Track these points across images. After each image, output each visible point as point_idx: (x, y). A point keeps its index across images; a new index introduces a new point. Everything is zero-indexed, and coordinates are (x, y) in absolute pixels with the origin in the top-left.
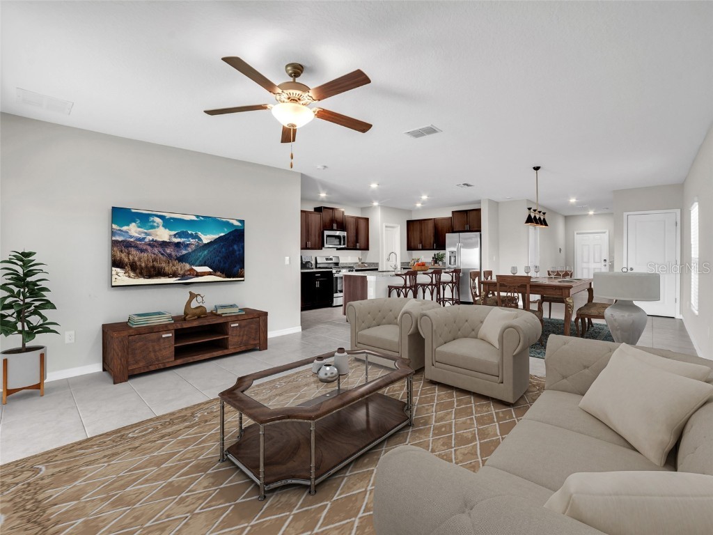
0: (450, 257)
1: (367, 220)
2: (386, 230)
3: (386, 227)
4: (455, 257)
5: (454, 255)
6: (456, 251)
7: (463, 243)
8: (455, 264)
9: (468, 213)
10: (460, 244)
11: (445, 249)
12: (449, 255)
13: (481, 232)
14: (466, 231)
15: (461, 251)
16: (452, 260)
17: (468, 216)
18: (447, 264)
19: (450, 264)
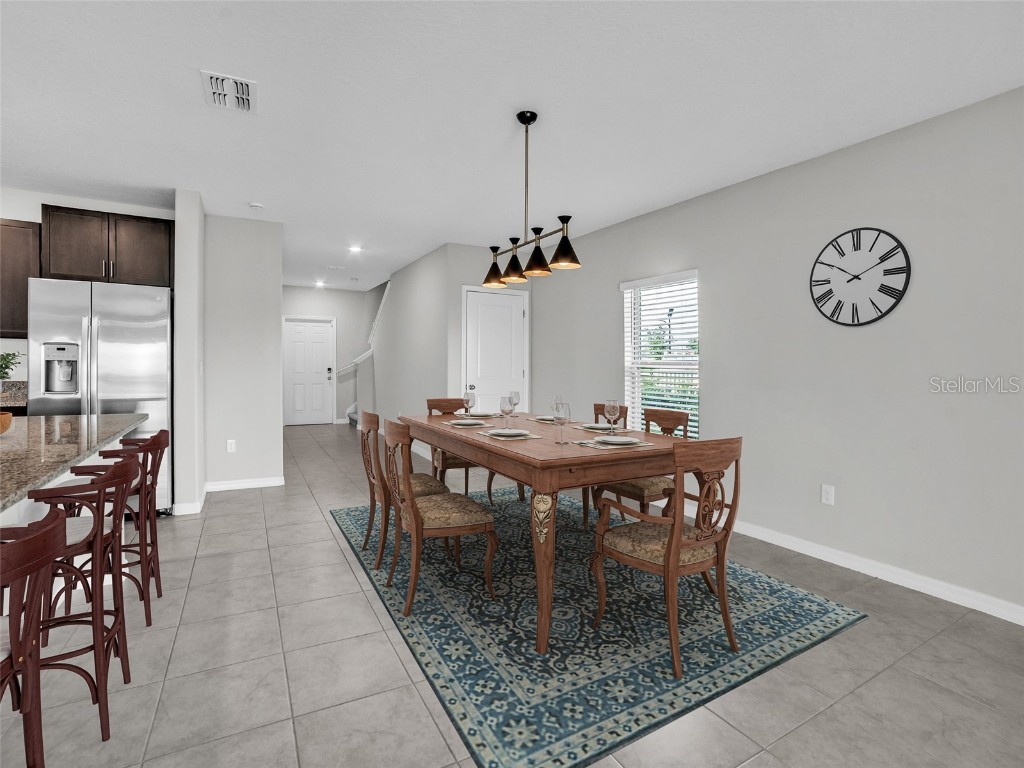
0: (49, 364)
4: (73, 364)
5: (66, 356)
6: (79, 343)
7: (105, 315)
8: (76, 390)
9: (112, 226)
10: (95, 321)
11: (24, 336)
12: (46, 355)
13: (172, 290)
14: (107, 279)
15: (104, 348)
16: (60, 374)
17: (112, 234)
18: (37, 392)
19: (48, 389)
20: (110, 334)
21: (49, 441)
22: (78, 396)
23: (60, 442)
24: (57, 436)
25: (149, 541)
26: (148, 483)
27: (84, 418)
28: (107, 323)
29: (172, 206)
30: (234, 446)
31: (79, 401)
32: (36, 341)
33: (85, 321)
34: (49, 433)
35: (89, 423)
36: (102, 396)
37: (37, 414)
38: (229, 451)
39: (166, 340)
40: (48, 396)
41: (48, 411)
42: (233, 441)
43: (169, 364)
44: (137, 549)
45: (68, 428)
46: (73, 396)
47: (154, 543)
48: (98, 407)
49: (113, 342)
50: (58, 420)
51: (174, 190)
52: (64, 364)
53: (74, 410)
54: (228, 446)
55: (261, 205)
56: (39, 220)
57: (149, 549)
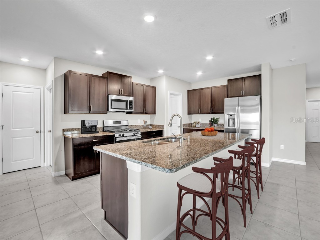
0: (229, 119)
1: (154, 88)
2: (170, 97)
3: (171, 94)
4: (234, 119)
5: (232, 117)
6: (235, 114)
7: (242, 106)
8: (234, 126)
9: (244, 81)
10: (239, 107)
11: (224, 113)
12: (228, 117)
13: (261, 96)
14: (243, 96)
15: (241, 115)
16: (231, 122)
17: (244, 83)
18: (226, 126)
19: (229, 126)
20: (243, 111)
21: (229, 139)
22: (235, 128)
23: (231, 139)
24: (230, 138)
25: (259, 172)
26: (259, 154)
27: (236, 134)
28: (242, 108)
29: (260, 70)
30: (283, 147)
31: (235, 129)
32: (226, 114)
33: (237, 108)
34: (229, 137)
35: (238, 135)
36: (241, 128)
37: (226, 132)
38: (281, 148)
39: (259, 112)
40: (229, 127)
41: (228, 131)
42: (283, 145)
43: (260, 119)
44: (255, 173)
45: (233, 136)
46: (234, 128)
47: (260, 173)
48: (240, 131)
49: (243, 113)
50: (231, 134)
51: (261, 64)
52: (232, 119)
53: (234, 132)
54: (281, 147)
55: (295, 59)
56: (227, 84)
57: (259, 175)
